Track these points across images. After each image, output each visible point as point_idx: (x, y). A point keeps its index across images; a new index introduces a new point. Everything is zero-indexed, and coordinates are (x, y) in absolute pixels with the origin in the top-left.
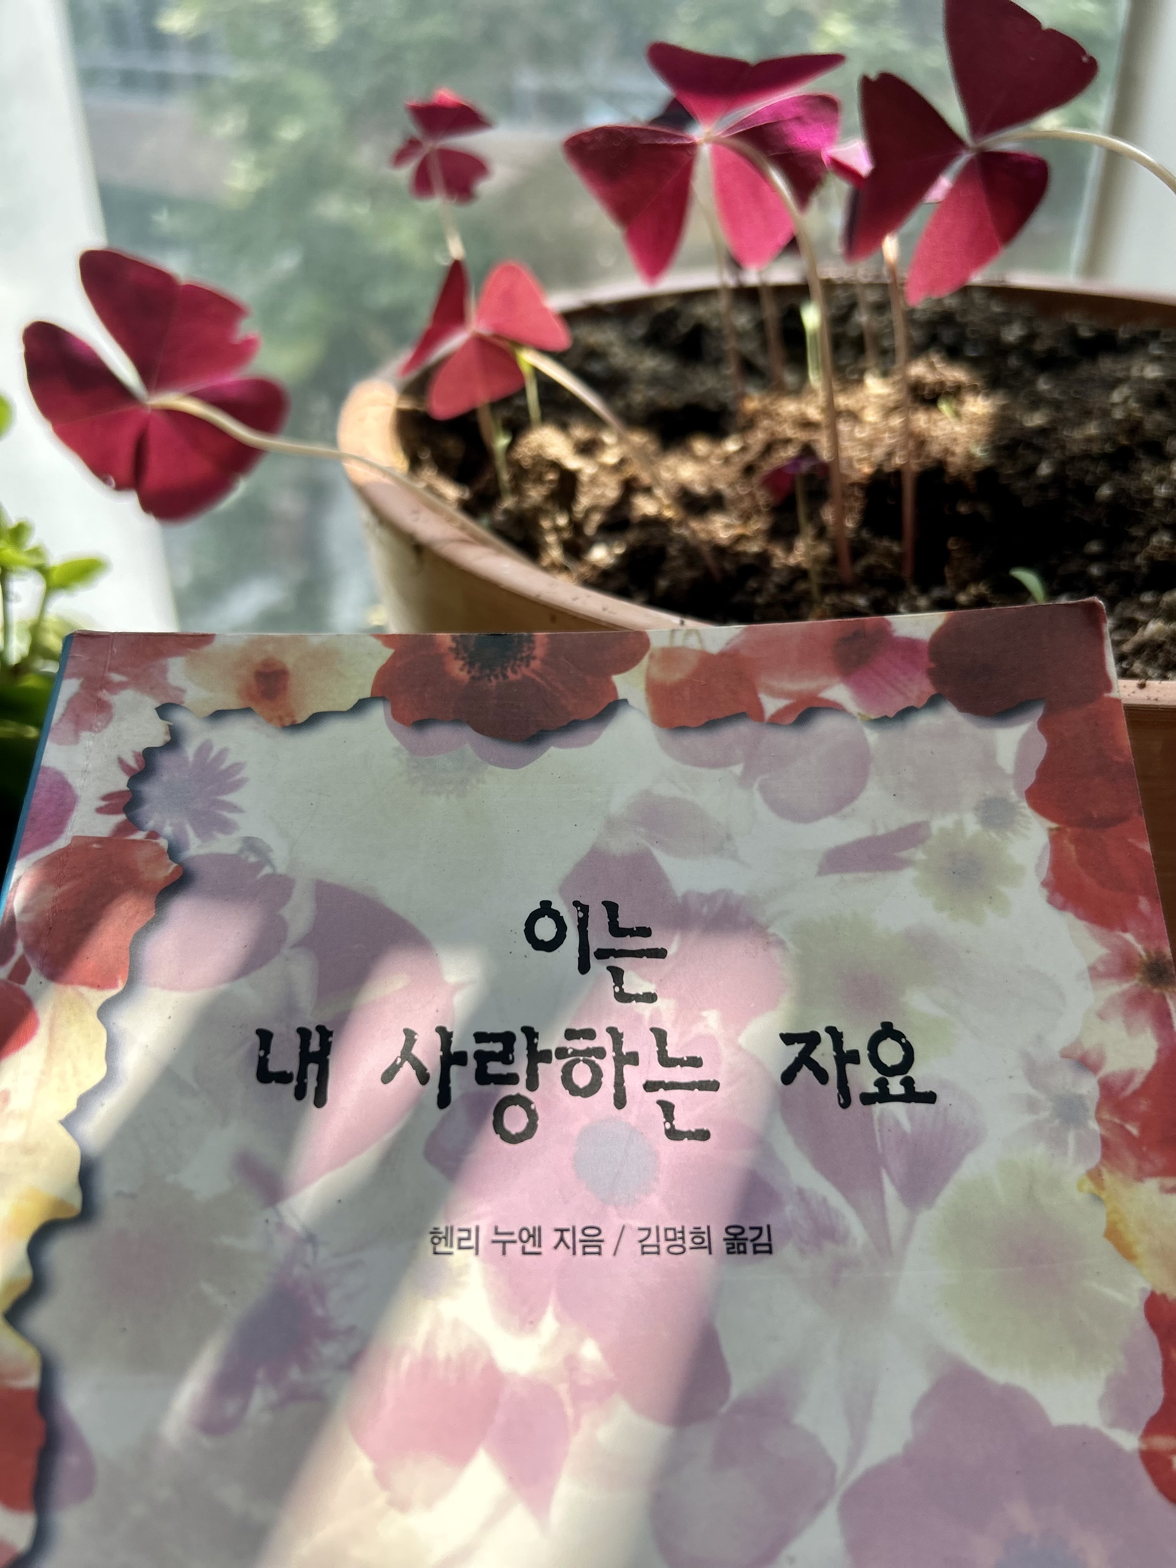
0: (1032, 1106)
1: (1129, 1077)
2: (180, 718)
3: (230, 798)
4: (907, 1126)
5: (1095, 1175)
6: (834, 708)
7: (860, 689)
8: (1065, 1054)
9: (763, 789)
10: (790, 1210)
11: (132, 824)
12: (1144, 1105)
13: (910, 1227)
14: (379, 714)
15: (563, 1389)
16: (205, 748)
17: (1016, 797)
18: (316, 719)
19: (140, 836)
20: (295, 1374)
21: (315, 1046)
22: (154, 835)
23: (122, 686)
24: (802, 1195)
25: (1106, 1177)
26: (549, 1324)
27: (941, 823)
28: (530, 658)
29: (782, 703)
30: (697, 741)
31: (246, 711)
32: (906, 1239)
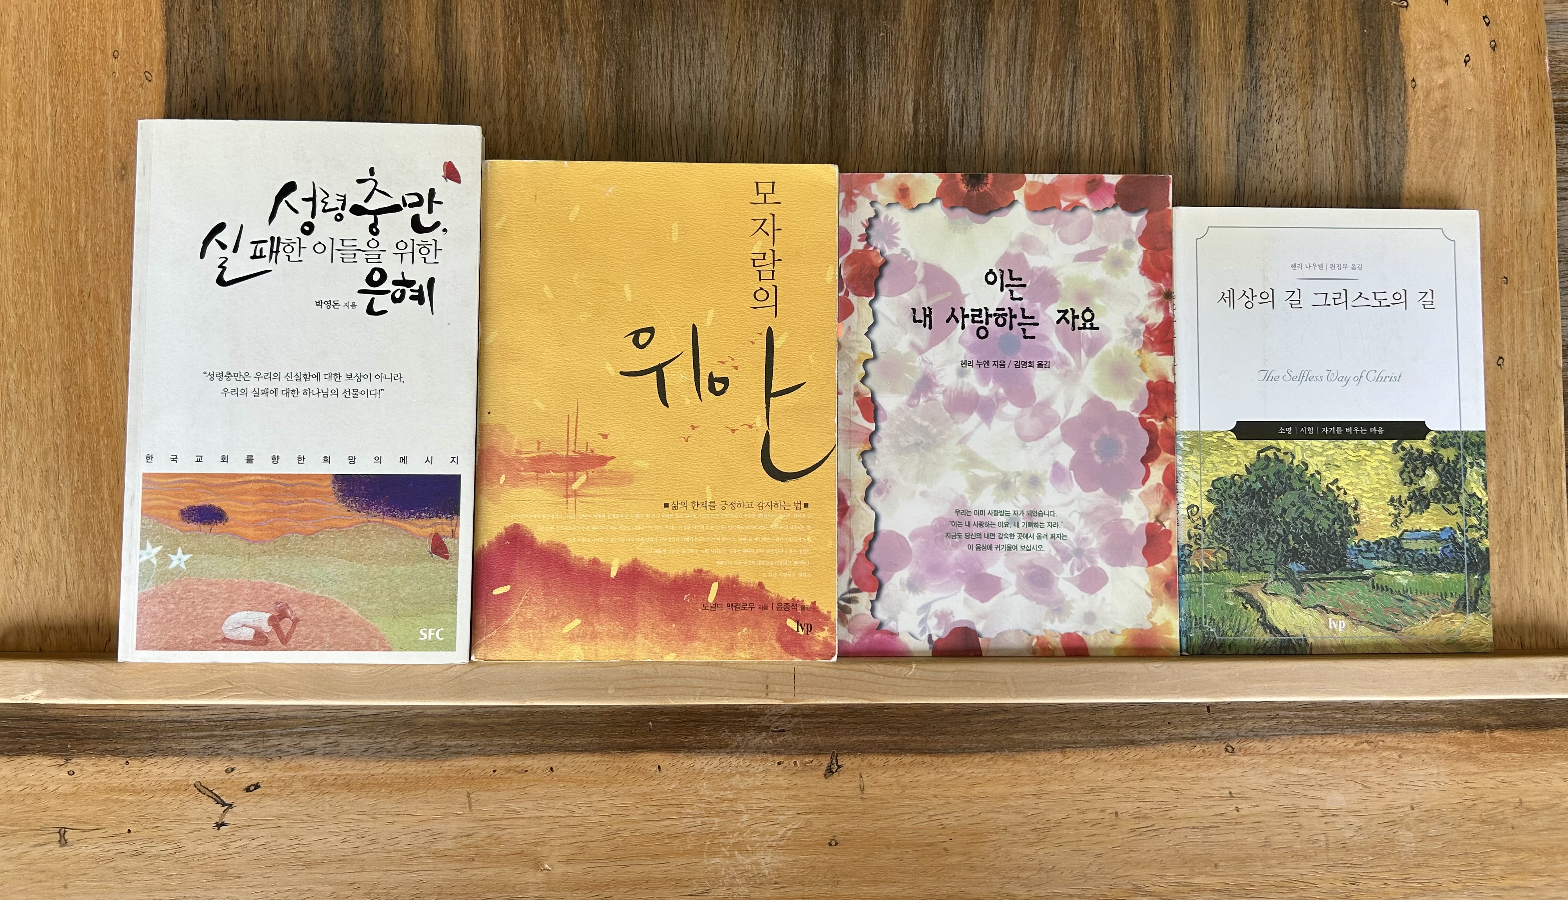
0: (1126, 331)
1: (1154, 325)
2: (877, 206)
3: (895, 235)
4: (1090, 336)
5: (1140, 351)
6: (1084, 206)
7: (1092, 200)
8: (1137, 318)
9: (1059, 234)
10: (1055, 357)
11: (869, 245)
12: (1157, 333)
13: (1087, 362)
14: (939, 203)
15: (994, 399)
16: (886, 217)
17: (1135, 239)
18: (919, 206)
19: (871, 248)
20: (930, 395)
21: (927, 313)
22: (875, 248)
23: (858, 195)
24: (1059, 353)
25: (1143, 351)
26: (991, 384)
27: (1112, 247)
28: (987, 183)
29: (1067, 204)
30: (1040, 216)
31: (898, 203)
32: (1086, 365)
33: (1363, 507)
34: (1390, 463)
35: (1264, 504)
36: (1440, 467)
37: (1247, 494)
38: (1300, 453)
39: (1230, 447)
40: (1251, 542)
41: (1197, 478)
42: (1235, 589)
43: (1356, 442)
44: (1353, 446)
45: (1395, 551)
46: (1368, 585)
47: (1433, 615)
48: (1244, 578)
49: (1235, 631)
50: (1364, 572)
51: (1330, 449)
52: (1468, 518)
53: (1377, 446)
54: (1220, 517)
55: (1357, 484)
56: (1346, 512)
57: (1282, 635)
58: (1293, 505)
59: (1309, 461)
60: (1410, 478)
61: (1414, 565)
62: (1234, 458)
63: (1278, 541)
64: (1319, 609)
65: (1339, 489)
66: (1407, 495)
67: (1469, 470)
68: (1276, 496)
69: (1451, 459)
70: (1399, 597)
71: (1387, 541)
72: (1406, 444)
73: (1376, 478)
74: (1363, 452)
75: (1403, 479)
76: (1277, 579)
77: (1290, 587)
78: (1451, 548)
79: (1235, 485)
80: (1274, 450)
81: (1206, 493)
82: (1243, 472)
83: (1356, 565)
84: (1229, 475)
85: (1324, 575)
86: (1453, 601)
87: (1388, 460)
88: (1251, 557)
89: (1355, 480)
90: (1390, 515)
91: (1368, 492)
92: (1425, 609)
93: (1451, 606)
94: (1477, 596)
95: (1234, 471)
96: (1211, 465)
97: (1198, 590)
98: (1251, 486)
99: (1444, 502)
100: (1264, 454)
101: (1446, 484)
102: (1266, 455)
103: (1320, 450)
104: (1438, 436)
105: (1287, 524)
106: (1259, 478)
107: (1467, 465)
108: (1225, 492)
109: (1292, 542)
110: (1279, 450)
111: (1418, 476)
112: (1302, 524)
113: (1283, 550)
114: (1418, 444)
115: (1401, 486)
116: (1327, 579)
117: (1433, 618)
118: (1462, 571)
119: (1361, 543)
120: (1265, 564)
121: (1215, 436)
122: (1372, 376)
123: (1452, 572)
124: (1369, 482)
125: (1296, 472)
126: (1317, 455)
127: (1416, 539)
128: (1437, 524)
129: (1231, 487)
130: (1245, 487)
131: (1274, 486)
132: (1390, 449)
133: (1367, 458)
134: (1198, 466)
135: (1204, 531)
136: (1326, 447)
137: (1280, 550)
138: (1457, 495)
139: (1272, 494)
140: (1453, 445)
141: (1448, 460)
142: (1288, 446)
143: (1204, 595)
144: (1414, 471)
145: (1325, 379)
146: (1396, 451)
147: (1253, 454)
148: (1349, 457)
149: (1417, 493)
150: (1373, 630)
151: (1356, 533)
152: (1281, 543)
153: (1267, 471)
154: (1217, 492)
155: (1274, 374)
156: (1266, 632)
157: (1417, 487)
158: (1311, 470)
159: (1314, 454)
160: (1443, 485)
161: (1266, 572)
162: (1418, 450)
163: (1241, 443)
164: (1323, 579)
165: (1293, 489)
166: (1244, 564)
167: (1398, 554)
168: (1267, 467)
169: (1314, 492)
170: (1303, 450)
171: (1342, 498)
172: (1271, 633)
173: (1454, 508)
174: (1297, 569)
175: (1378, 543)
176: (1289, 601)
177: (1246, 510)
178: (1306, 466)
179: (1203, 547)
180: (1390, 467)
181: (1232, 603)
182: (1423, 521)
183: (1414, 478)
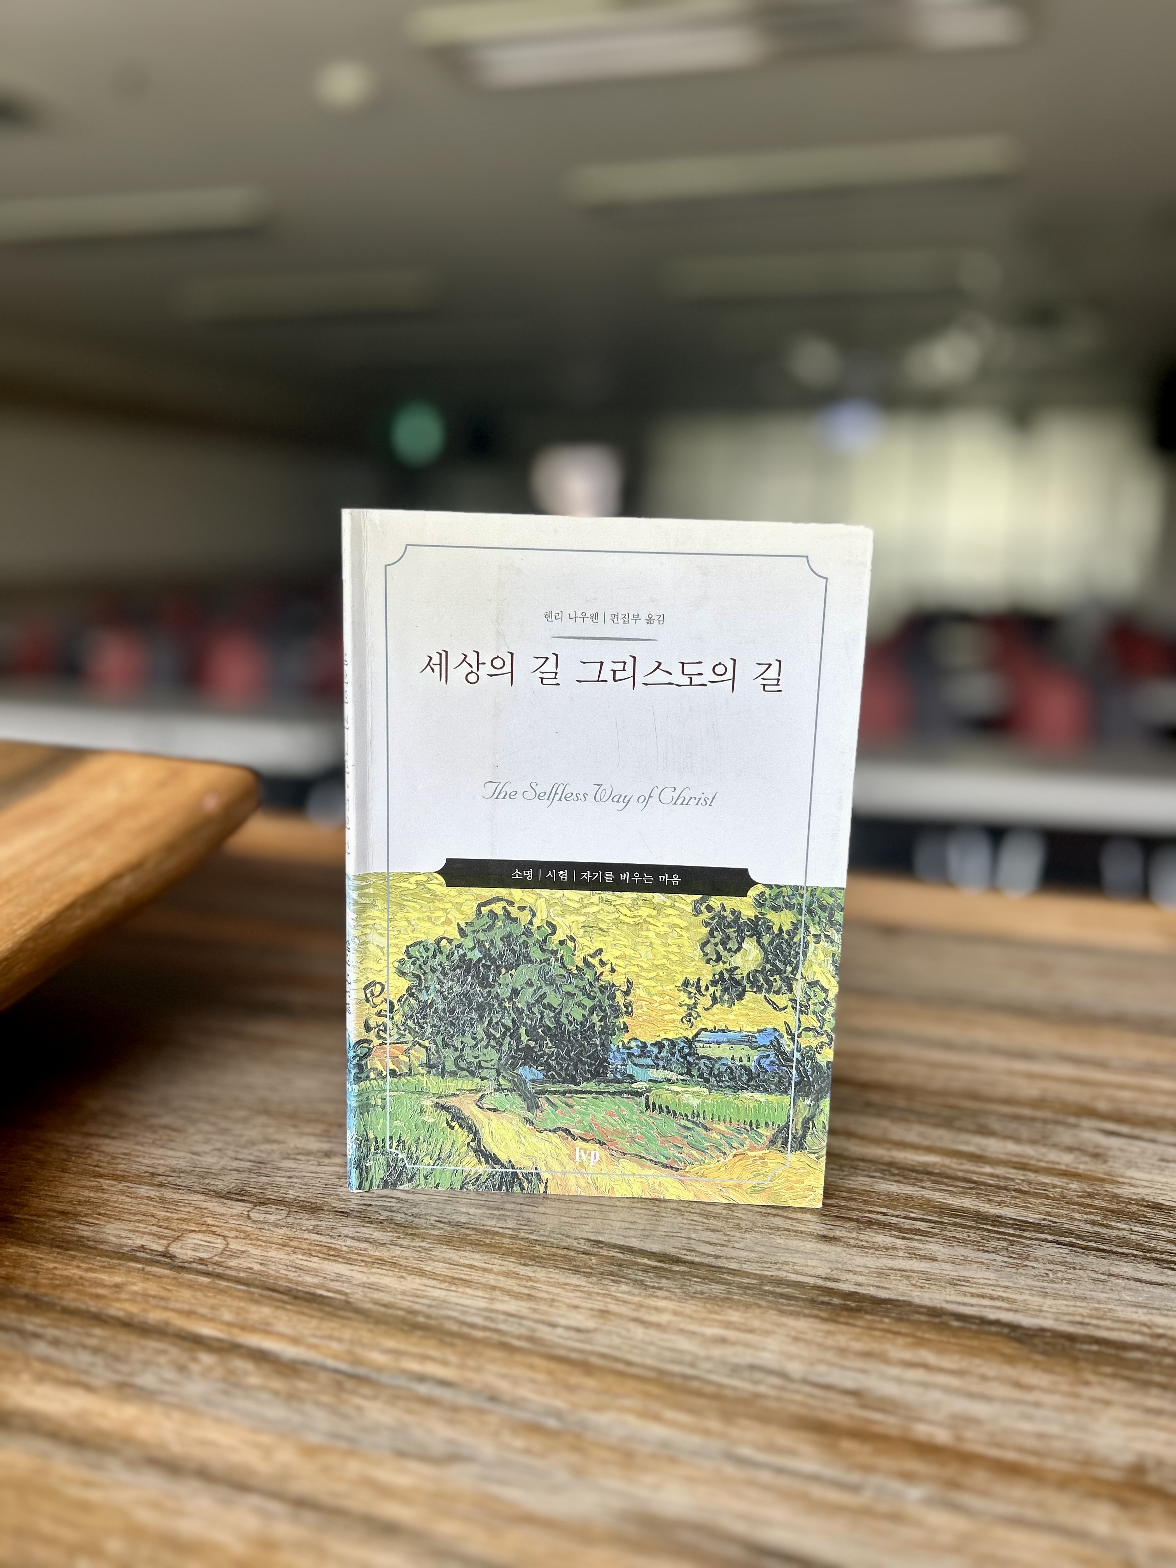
33: (638, 992)
34: (687, 929)
35: (483, 981)
36: (766, 940)
37: (459, 967)
38: (545, 909)
39: (435, 897)
40: (463, 1035)
41: (383, 942)
42: (436, 1100)
43: (634, 895)
44: (629, 901)
45: (685, 1058)
46: (639, 1104)
47: (735, 1152)
48: (452, 1085)
49: (435, 1157)
50: (634, 1085)
51: (592, 904)
52: (803, 1018)
53: (669, 903)
54: (417, 998)
55: (631, 958)
56: (612, 997)
57: (503, 1165)
58: (530, 984)
59: (557, 921)
60: (718, 953)
61: (712, 1079)
62: (440, 913)
63: (505, 1034)
64: (560, 1133)
65: (602, 963)
66: (710, 978)
67: (812, 946)
68: (503, 971)
69: (784, 929)
70: (684, 1122)
71: (673, 1043)
72: (715, 901)
73: (662, 950)
74: (645, 912)
75: (706, 955)
76: (499, 1089)
77: (519, 1101)
78: (772, 1057)
79: (441, 953)
80: (503, 904)
81: (397, 964)
82: (455, 934)
83: (623, 1074)
84: (432, 940)
85: (572, 1087)
86: (768, 1133)
87: (683, 924)
88: (461, 1056)
89: (629, 952)
90: (681, 1005)
91: (648, 970)
92: (723, 1142)
93: (765, 1141)
94: (805, 1128)
95: (439, 932)
96: (405, 924)
97: (379, 1102)
98: (465, 955)
99: (768, 991)
100: (488, 908)
101: (774, 965)
102: (491, 911)
103: (577, 906)
104: (768, 891)
105: (519, 1011)
106: (479, 944)
107: (810, 938)
108: (425, 963)
109: (524, 1038)
110: (511, 903)
111: (730, 950)
112: (542, 1013)
113: (510, 1049)
114: (732, 902)
115: (702, 964)
116: (576, 1092)
117: (735, 1156)
118: (785, 1092)
119: (633, 1044)
120: (481, 1067)
121: (413, 879)
122: (667, 795)
123: (771, 1093)
124: (651, 956)
125: (536, 936)
126: (571, 913)
127: (718, 1043)
128: (753, 1022)
129: (434, 956)
130: (456, 957)
131: (501, 956)
132: (689, 909)
133: (651, 920)
134: (385, 924)
135: (392, 1018)
136: (586, 902)
137: (505, 1048)
138: (789, 983)
139: (498, 967)
140: (789, 907)
141: (781, 930)
142: (526, 898)
143: (388, 1109)
144: (724, 943)
145: (590, 798)
146: (697, 912)
147: (470, 909)
148: (622, 917)
149: (726, 976)
150: (643, 1166)
151: (626, 1029)
152: (508, 1039)
153: (491, 934)
154: (414, 963)
155: (509, 789)
156: (479, 1161)
157: (727, 966)
158: (560, 935)
159: (566, 910)
160: (768, 967)
161: (483, 1079)
162: (733, 912)
163: (454, 891)
164: (570, 1092)
165: (531, 962)
166: (450, 1066)
167: (688, 1062)
168: (491, 927)
169: (564, 966)
170: (549, 904)
171: (607, 977)
172: (487, 1162)
173: (782, 1000)
174: (531, 1077)
175: (659, 1045)
176: (516, 1120)
177: (458, 989)
178: (554, 929)
179: (388, 1042)
180: (685, 934)
181: (431, 1120)
182: (732, 1017)
183: (724, 953)
